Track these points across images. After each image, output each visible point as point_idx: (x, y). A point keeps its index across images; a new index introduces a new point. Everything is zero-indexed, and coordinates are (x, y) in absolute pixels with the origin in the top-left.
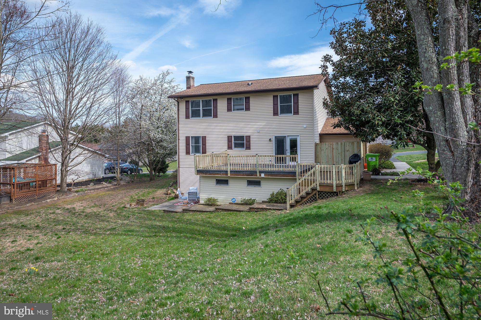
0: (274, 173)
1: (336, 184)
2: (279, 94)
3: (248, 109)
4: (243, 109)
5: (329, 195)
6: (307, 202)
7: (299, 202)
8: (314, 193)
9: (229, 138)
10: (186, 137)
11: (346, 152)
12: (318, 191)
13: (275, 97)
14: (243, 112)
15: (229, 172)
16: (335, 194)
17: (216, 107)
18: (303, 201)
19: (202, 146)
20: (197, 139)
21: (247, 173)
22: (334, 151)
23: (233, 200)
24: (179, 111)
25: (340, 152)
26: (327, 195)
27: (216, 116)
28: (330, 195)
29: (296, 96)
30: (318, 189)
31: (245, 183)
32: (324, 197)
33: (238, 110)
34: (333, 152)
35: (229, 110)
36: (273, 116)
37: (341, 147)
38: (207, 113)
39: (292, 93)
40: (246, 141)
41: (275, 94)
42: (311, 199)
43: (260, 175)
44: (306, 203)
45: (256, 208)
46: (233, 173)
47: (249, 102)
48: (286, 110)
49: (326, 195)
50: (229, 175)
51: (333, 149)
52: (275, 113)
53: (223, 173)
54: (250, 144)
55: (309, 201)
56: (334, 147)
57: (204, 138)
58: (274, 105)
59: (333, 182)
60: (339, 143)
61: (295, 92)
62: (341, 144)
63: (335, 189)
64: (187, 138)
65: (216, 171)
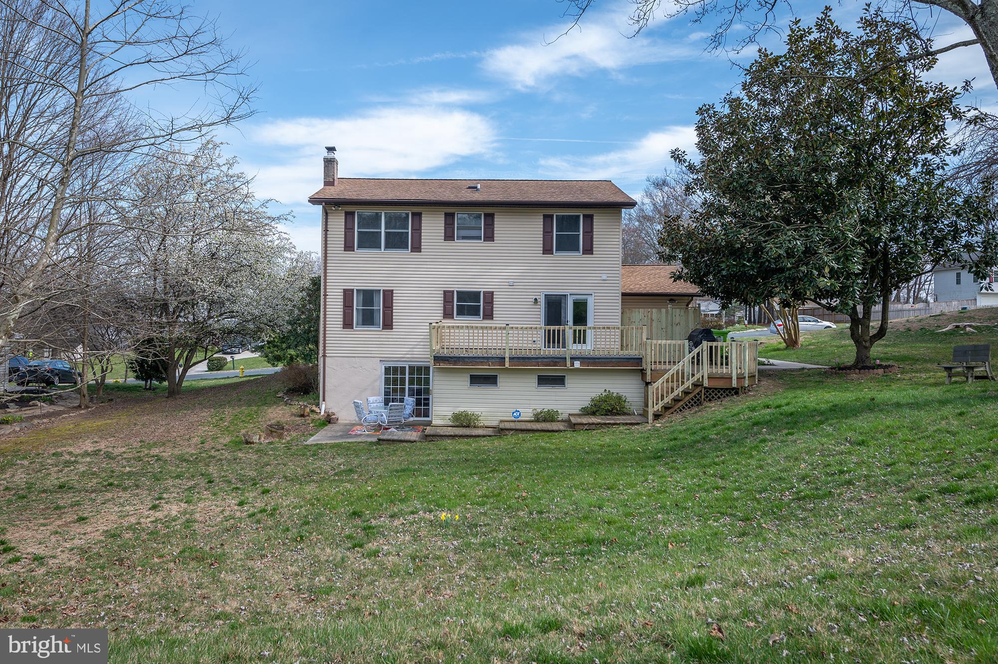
0: (600, 360)
1: (737, 375)
2: (556, 213)
3: (489, 237)
4: (479, 238)
5: (722, 395)
6: (684, 408)
7: (670, 408)
8: (697, 390)
9: (447, 296)
10: (345, 291)
11: (674, 326)
12: (705, 388)
13: (547, 218)
14: (480, 244)
15: (507, 360)
16: (733, 392)
17: (417, 230)
18: (676, 407)
19: (384, 311)
20: (368, 296)
21: (545, 360)
22: (654, 324)
23: (515, 414)
24: (328, 233)
25: (664, 326)
26: (719, 394)
27: (417, 248)
28: (724, 394)
29: (589, 218)
30: (706, 383)
31: (535, 380)
32: (713, 397)
33: (464, 238)
34: (651, 326)
35: (449, 236)
36: (542, 255)
37: (667, 317)
38: (396, 242)
39: (581, 213)
40: (484, 302)
41: (548, 211)
42: (690, 402)
43: (572, 365)
44: (681, 410)
45: (586, 424)
46: (515, 360)
47: (493, 224)
48: (568, 244)
49: (716, 395)
50: (507, 365)
51: (652, 320)
52: (547, 250)
53: (494, 361)
54: (492, 308)
55: (687, 405)
56: (655, 316)
57: (389, 295)
58: (546, 234)
59: (732, 371)
60: (664, 310)
61: (588, 212)
62: (667, 312)
63: (734, 384)
64: (348, 294)
65: (479, 358)
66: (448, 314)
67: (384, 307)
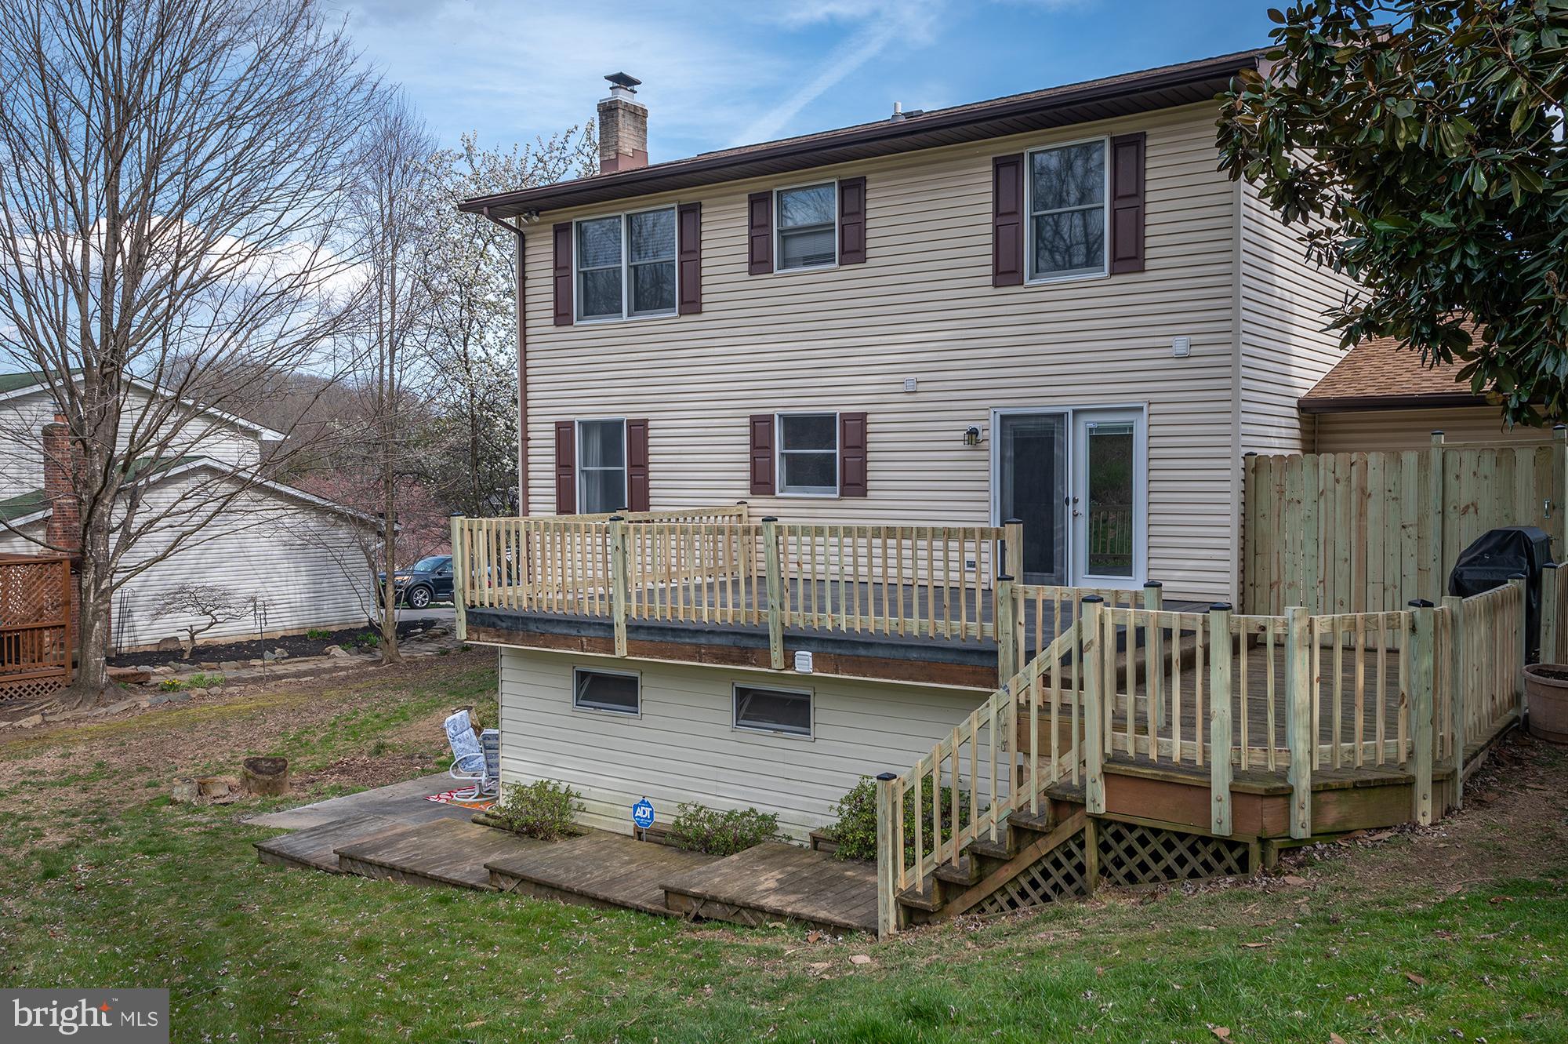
0: (871, 653)
1: (1237, 774)
2: (1030, 152)
3: (854, 252)
4: (828, 258)
5: (1181, 861)
6: (1023, 894)
7: (962, 888)
8: (1069, 828)
9: (760, 426)
10: (559, 426)
11: (1452, 516)
12: (1100, 822)
13: (1005, 174)
14: (832, 275)
15: (620, 633)
16: (1231, 859)
17: (692, 253)
18: (990, 885)
19: (630, 476)
21: (717, 640)
22: (1374, 510)
23: (639, 813)
24: (528, 284)
25: (1411, 517)
26: (1169, 859)
27: (692, 304)
28: (1194, 863)
29: (1129, 148)
30: (1098, 799)
31: (724, 704)
32: (1144, 867)
33: (808, 261)
34: (1362, 514)
35: (759, 263)
36: (991, 290)
37: (1422, 481)
39: (1102, 138)
40: (844, 446)
41: (1008, 147)
42: (1046, 874)
43: (790, 663)
44: (1013, 904)
45: (696, 897)
46: (642, 636)
47: (862, 211)
49: (1156, 857)
50: (621, 649)
51: (1364, 494)
52: (1006, 272)
53: (591, 633)
54: (864, 461)
55: (1034, 884)
56: (1374, 480)
57: (639, 429)
58: (1001, 221)
59: (1206, 752)
60: (1410, 458)
61: (1127, 126)
62: (1423, 462)
63: (1221, 818)
64: (563, 431)
65: (559, 622)
66: (761, 484)
67: (631, 465)
